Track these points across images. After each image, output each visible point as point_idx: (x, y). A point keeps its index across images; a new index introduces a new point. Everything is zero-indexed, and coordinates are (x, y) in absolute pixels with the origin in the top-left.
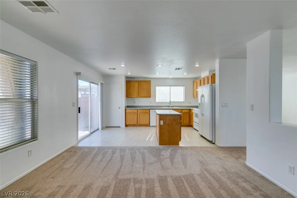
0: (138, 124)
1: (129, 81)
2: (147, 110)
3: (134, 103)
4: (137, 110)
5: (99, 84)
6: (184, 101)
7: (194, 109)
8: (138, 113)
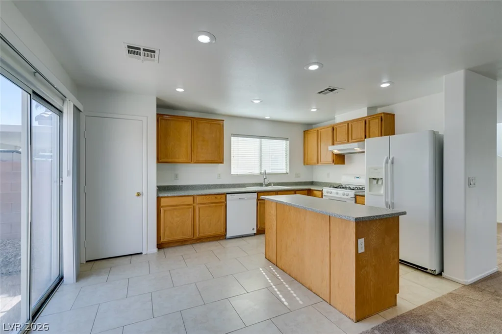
0: (197, 236)
1: (165, 117)
2: (219, 197)
4: (191, 198)
6: (288, 171)
7: (326, 190)
8: (195, 205)
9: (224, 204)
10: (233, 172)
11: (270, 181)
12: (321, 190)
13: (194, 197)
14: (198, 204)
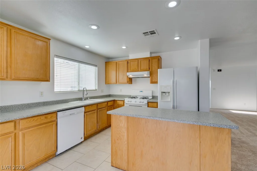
4: (12, 124)
6: (97, 88)
7: (127, 100)
8: (16, 131)
9: (55, 123)
11: (87, 96)
12: (124, 100)
13: (15, 122)
14: (22, 130)
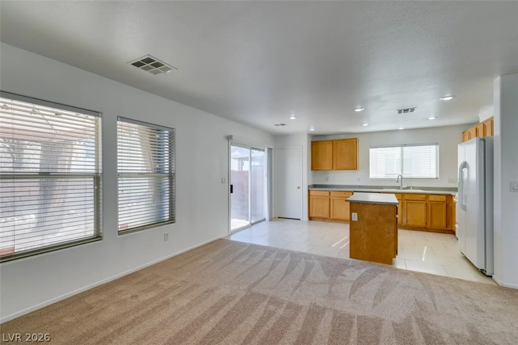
0: (332, 217)
1: (317, 143)
2: (347, 193)
3: (327, 179)
4: (328, 192)
5: (266, 150)
6: (438, 176)
8: (330, 196)
10: (372, 176)
11: (409, 186)
13: (330, 193)
14: (333, 197)
